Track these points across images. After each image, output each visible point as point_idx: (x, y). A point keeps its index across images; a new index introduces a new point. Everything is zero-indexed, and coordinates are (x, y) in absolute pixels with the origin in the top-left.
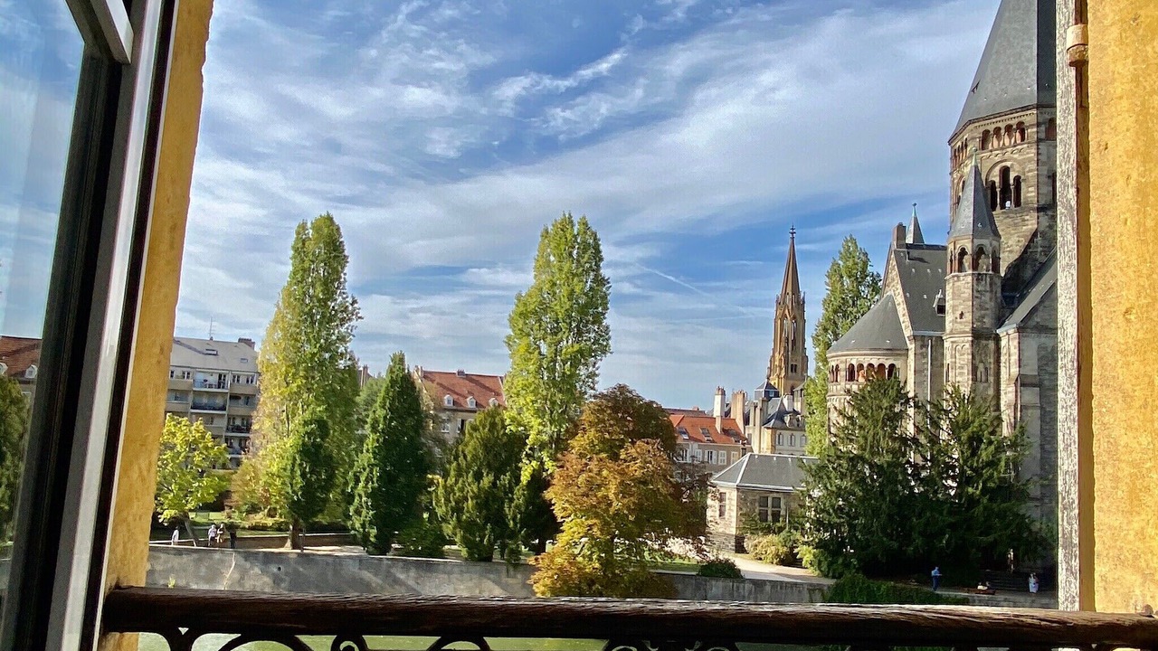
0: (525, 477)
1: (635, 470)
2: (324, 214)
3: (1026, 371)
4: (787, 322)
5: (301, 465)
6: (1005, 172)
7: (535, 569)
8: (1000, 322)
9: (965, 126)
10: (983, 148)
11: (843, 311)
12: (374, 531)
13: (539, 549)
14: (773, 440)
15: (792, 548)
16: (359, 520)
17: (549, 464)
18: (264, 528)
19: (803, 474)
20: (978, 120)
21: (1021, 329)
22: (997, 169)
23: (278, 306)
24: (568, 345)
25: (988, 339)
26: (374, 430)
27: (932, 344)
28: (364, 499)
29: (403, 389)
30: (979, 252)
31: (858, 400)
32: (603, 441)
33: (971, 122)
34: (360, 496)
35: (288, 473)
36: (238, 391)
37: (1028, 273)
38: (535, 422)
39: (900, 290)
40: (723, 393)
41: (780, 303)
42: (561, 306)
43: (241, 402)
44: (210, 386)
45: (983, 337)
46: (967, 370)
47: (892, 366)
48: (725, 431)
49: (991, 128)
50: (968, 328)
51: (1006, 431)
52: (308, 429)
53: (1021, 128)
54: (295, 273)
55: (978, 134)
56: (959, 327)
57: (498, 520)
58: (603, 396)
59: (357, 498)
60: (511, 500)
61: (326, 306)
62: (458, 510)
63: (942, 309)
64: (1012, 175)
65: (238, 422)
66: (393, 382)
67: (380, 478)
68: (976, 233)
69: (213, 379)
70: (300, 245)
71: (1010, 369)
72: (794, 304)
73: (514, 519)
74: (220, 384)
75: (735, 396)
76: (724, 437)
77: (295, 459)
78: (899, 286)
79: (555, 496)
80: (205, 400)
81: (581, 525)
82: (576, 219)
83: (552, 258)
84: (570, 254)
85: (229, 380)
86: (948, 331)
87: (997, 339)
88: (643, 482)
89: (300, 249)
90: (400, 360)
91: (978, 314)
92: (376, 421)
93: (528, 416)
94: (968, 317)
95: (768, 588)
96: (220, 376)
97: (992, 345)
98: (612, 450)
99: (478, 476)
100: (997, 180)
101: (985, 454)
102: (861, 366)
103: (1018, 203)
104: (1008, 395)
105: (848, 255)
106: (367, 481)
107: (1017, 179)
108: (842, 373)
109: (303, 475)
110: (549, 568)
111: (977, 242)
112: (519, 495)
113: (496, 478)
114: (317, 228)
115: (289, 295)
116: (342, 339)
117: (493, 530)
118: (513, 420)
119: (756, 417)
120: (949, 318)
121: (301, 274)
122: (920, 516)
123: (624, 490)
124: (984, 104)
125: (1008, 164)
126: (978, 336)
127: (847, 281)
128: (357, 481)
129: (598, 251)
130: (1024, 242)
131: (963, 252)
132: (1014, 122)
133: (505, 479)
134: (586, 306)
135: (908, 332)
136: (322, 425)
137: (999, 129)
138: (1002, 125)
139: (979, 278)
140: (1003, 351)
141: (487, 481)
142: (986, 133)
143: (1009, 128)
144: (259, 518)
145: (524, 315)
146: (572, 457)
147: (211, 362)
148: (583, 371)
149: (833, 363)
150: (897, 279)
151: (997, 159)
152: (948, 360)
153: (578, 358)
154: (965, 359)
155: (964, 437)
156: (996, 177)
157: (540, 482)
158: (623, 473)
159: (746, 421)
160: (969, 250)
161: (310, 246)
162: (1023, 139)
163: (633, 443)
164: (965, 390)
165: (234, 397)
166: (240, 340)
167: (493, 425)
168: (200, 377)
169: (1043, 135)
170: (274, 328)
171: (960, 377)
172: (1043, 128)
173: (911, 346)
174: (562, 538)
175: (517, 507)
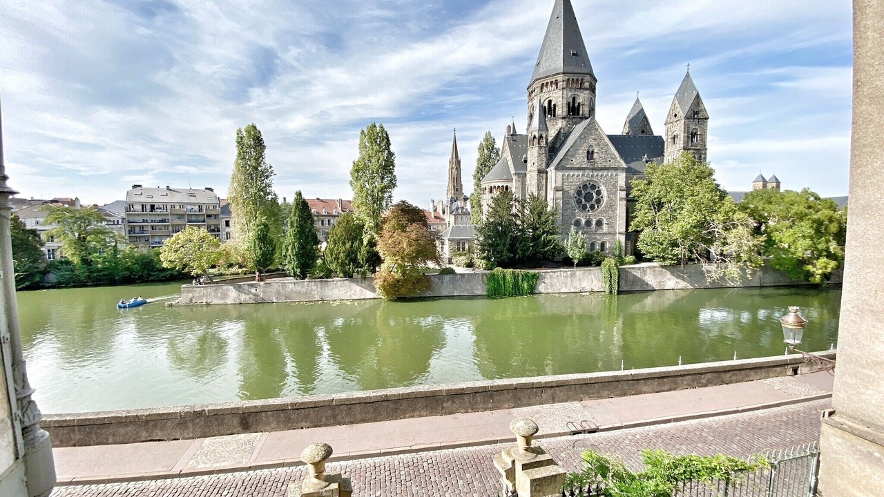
0: (365, 242)
1: (413, 236)
2: (251, 124)
3: (557, 185)
4: (454, 170)
5: (259, 244)
6: (550, 102)
7: (373, 279)
8: (548, 166)
9: (534, 82)
10: (541, 91)
11: (485, 164)
12: (298, 270)
13: (374, 271)
14: (455, 219)
15: (471, 260)
16: (290, 265)
17: (375, 236)
18: (238, 274)
19: (475, 232)
20: (540, 79)
21: (556, 169)
22: (547, 101)
23: (233, 171)
24: (378, 185)
25: (543, 173)
26: (292, 226)
27: (523, 177)
28: (292, 257)
29: (303, 206)
30: (541, 137)
31: (496, 200)
32: (398, 225)
33: (536, 80)
34: (290, 256)
35: (253, 248)
36: (209, 213)
37: (558, 145)
38: (367, 219)
39: (510, 155)
40: (433, 202)
41: (451, 162)
42: (374, 165)
43: (212, 218)
44: (195, 211)
45: (542, 172)
46: (535, 186)
47: (507, 186)
48: (435, 217)
49: (545, 82)
50: (536, 169)
51: (549, 209)
52: (260, 228)
53: (556, 83)
54: (240, 154)
55: (540, 85)
56: (532, 169)
57: (355, 261)
58: (396, 206)
59: (288, 257)
60: (360, 252)
61: (257, 169)
62: (337, 258)
63: (526, 161)
64: (553, 104)
65: (213, 228)
66: (297, 204)
67: (298, 247)
68: (540, 129)
69: (196, 208)
70: (240, 140)
71: (551, 185)
72: (456, 163)
73: (363, 259)
74: (200, 210)
75: (439, 202)
76: (435, 220)
77: (255, 242)
78: (509, 153)
79: (380, 249)
80: (194, 218)
81: (393, 260)
82: (377, 125)
83: (367, 144)
84: (376, 142)
85: (204, 208)
86: (528, 170)
87: (547, 173)
88: (417, 240)
89: (240, 142)
90: (299, 194)
91: (540, 163)
92: (292, 222)
93: (363, 216)
94: (536, 164)
95: (466, 276)
96: (199, 206)
97: (544, 176)
98: (403, 228)
99: (344, 244)
100: (547, 106)
101: (543, 219)
102: (495, 187)
103: (554, 116)
104: (550, 195)
105: (487, 140)
106: (292, 249)
107: (555, 105)
108: (487, 190)
109: (261, 249)
110: (380, 278)
111: (541, 133)
112: (364, 250)
113: (353, 243)
114: (248, 132)
115: (239, 164)
116: (269, 186)
117: (353, 265)
118: (357, 218)
119: (447, 210)
120: (529, 164)
121: (242, 155)
122: (520, 244)
123: (410, 245)
124: (542, 71)
125: (551, 99)
126: (540, 172)
127: (486, 151)
128: (287, 250)
129: (388, 140)
130: (556, 132)
131: (535, 137)
132: (554, 80)
133: (356, 244)
134: (386, 166)
135: (513, 172)
136: (266, 226)
137: (547, 83)
138: (549, 81)
139: (541, 148)
140: (549, 178)
141: (348, 245)
142: (543, 84)
143: (552, 82)
144: (235, 269)
145: (357, 171)
146: (384, 232)
147: (193, 200)
148: (386, 195)
149: (483, 186)
150: (508, 149)
151: (547, 96)
152: (528, 182)
153: (383, 190)
154: (535, 182)
155: (536, 212)
156: (546, 104)
157: (372, 244)
158: (408, 237)
159: (444, 213)
160: (537, 136)
161: (246, 141)
162: (557, 88)
163: (411, 224)
164: (536, 194)
165: (209, 216)
166: (206, 189)
167: (348, 221)
168: (189, 207)
169: (565, 86)
170: (233, 182)
171: (532, 188)
172: (565, 83)
173: (514, 177)
174: (384, 266)
175: (363, 255)
